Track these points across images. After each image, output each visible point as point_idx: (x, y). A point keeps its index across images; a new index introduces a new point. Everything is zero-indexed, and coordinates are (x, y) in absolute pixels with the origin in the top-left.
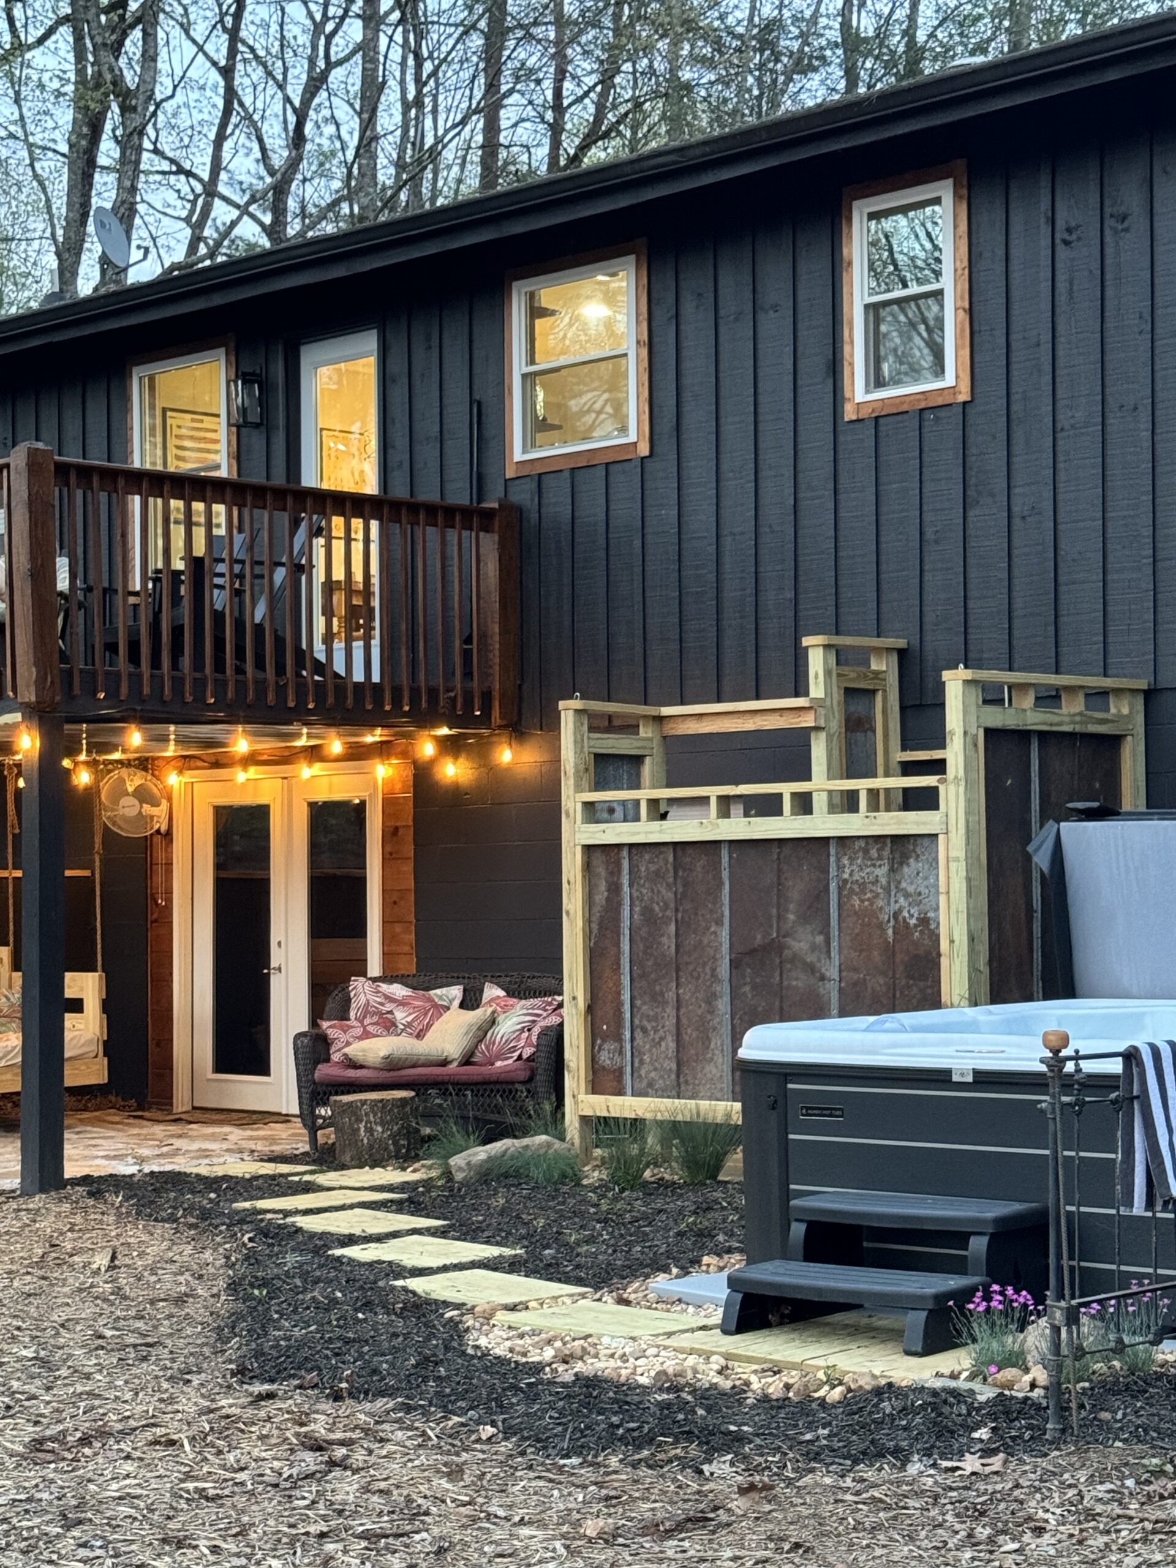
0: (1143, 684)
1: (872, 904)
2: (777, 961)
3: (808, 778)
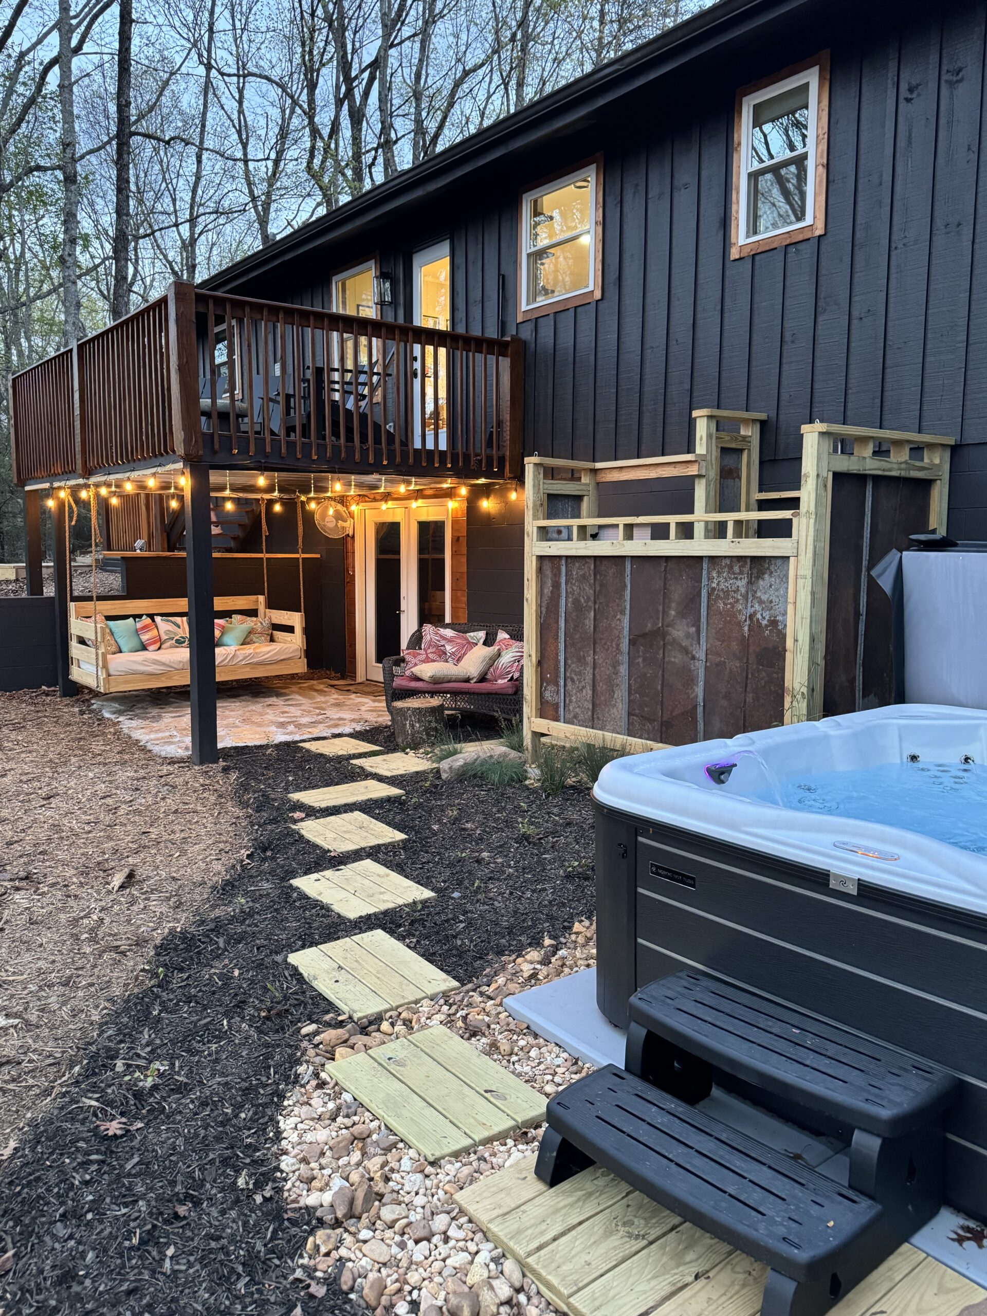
0: (951, 441)
1: (733, 607)
2: (662, 643)
3: (692, 512)
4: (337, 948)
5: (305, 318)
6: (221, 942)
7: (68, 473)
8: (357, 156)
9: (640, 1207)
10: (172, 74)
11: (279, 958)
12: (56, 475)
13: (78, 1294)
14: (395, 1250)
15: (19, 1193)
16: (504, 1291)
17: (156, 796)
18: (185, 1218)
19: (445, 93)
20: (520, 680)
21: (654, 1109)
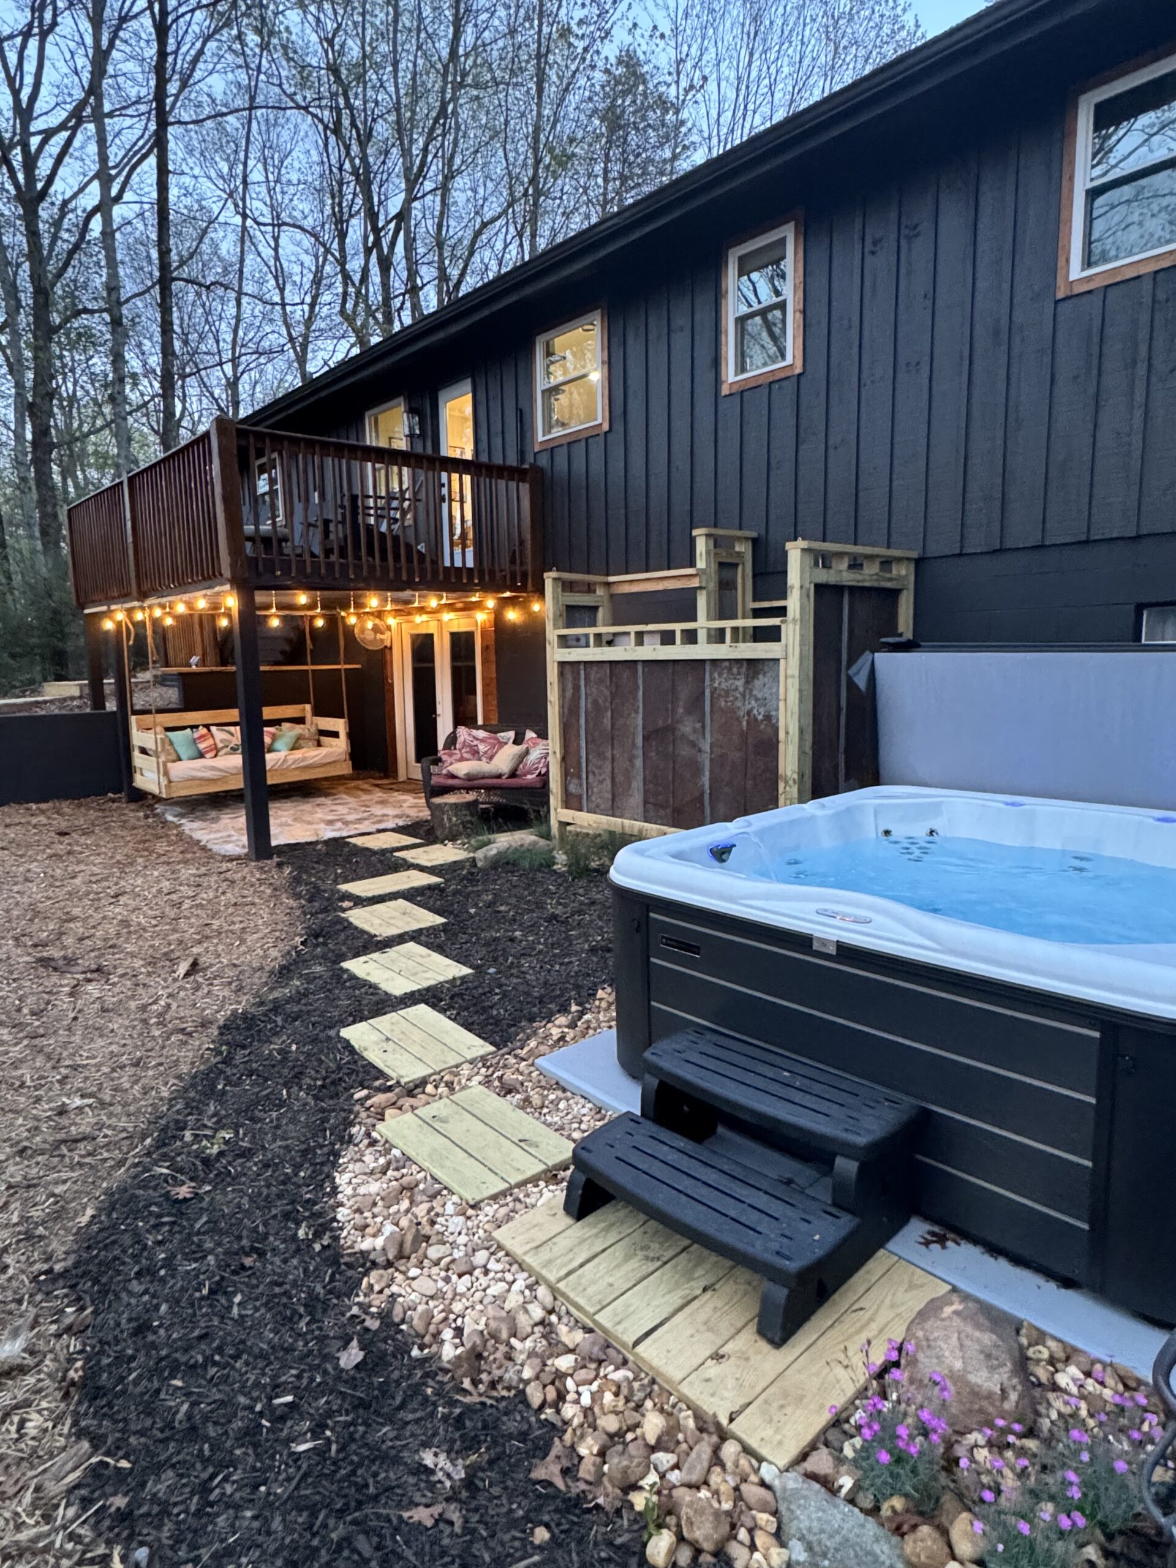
0: (915, 555)
1: (733, 705)
2: (672, 738)
4: (385, 1022)
5: (339, 450)
6: (279, 1020)
7: (125, 596)
8: (387, 300)
9: (656, 1233)
10: (211, 222)
11: (332, 1033)
12: (113, 598)
13: (153, 1342)
14: (441, 1284)
15: (97, 1256)
16: (537, 1313)
17: (217, 890)
18: (250, 1268)
19: (466, 242)
20: (547, 774)
21: (666, 1148)
